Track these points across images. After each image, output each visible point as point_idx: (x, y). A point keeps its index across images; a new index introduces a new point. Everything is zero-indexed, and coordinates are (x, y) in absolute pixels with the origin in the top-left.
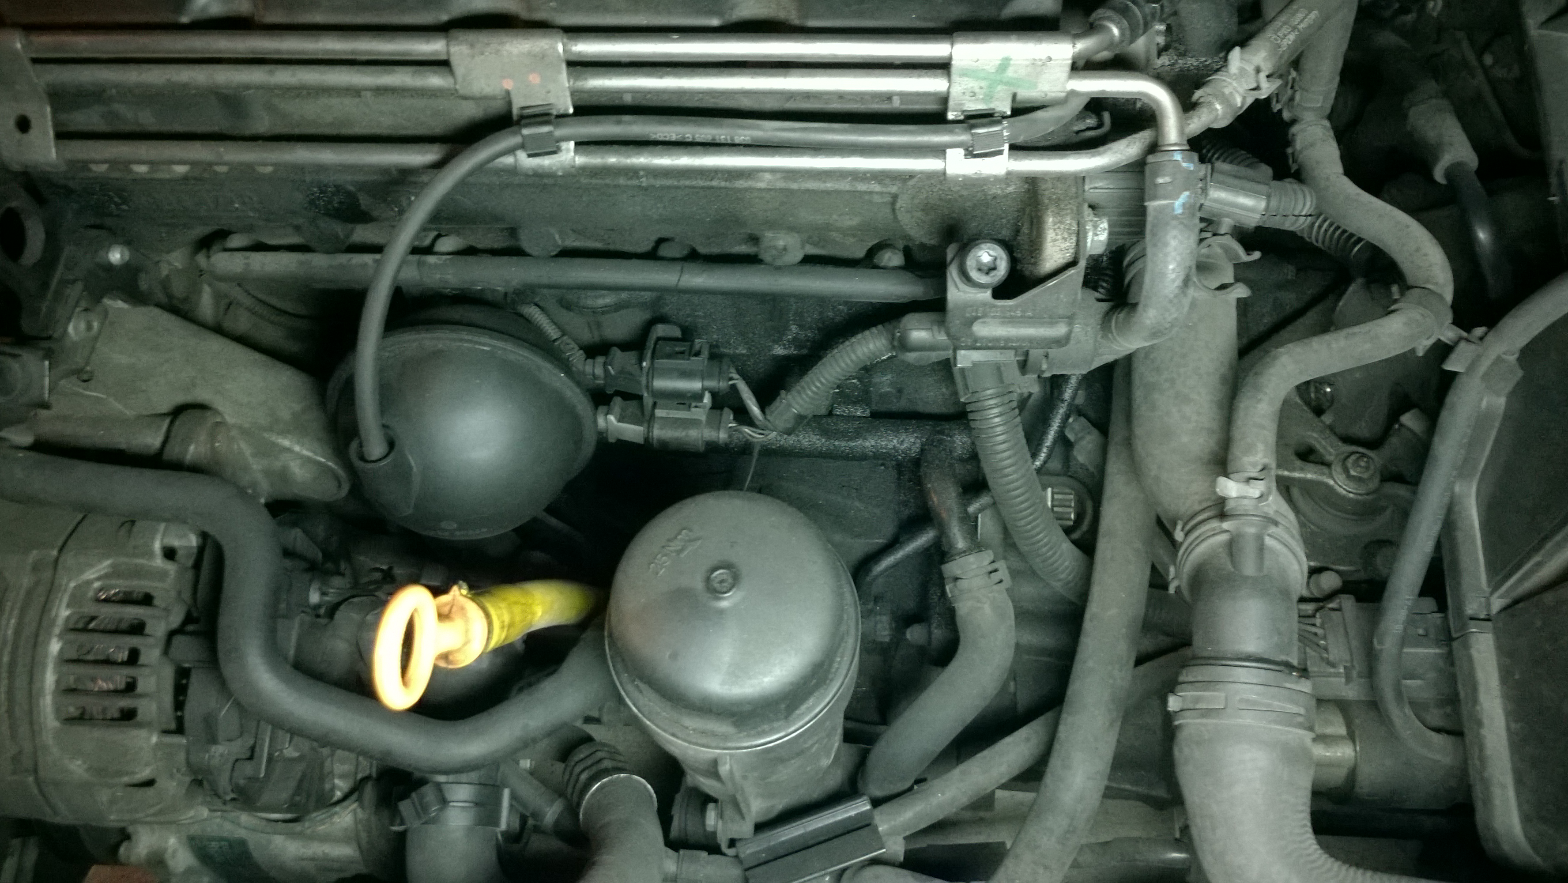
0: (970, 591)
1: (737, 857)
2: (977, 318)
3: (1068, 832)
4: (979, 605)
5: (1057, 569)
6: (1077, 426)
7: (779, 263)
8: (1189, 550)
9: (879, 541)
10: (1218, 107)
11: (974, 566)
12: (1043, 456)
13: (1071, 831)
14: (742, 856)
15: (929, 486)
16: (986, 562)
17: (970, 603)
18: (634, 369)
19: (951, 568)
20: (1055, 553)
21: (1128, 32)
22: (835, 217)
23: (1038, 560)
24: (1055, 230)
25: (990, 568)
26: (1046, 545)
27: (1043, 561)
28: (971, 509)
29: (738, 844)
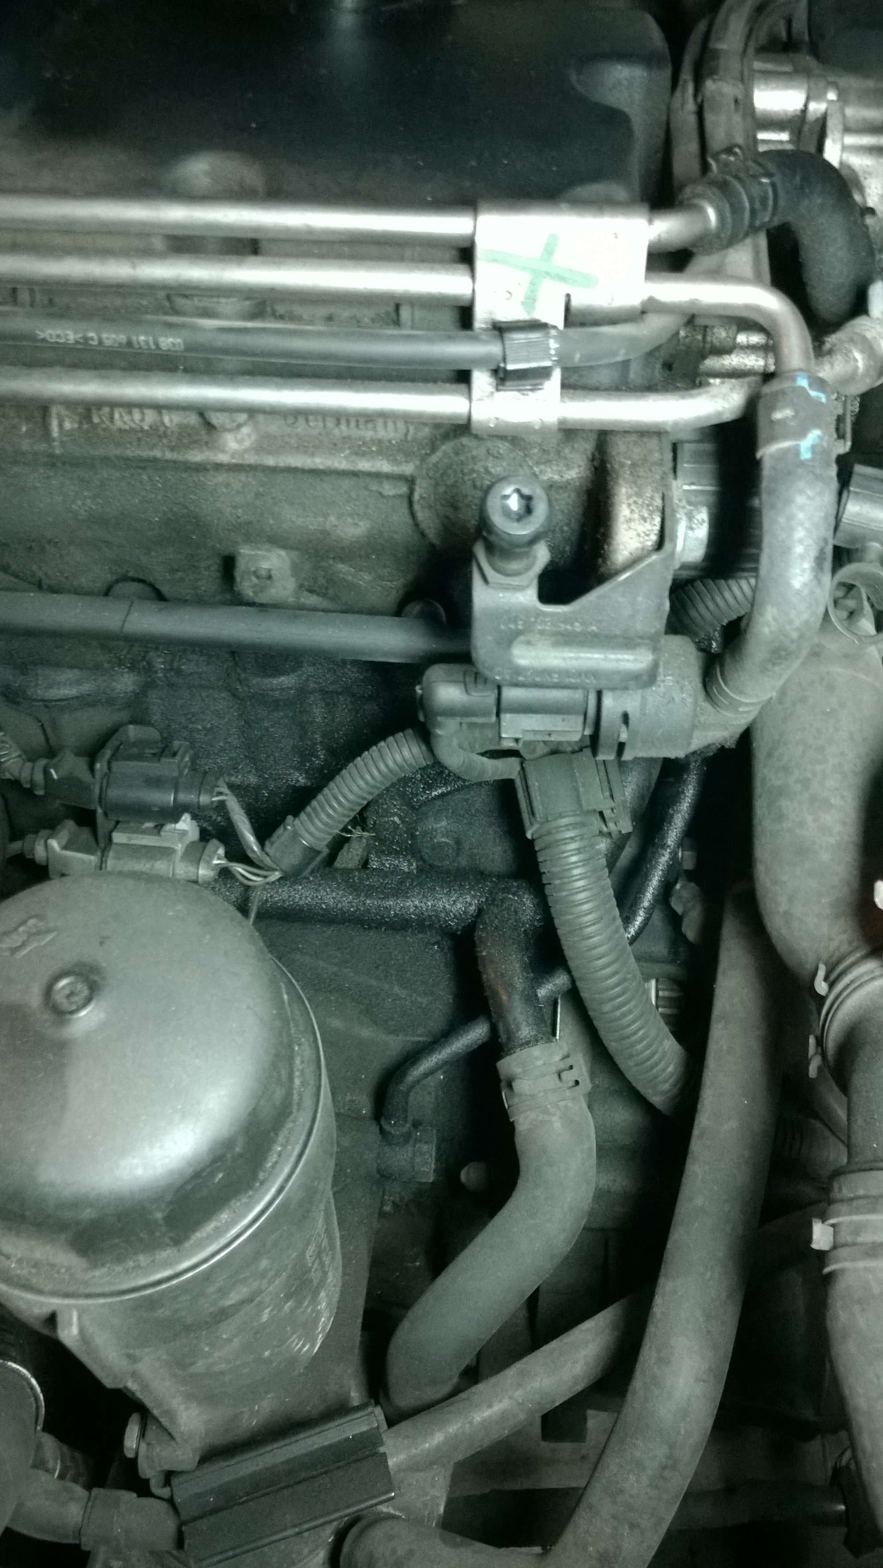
0: (533, 1096)
1: (171, 1501)
2: (518, 633)
3: (664, 1468)
4: (546, 1117)
5: (656, 1077)
6: (685, 894)
7: (263, 598)
8: (835, 1006)
9: (419, 1037)
10: (858, 355)
11: (539, 1063)
12: (639, 920)
13: (671, 1464)
14: (178, 1500)
15: (484, 953)
16: (557, 1058)
17: (532, 1115)
18: (85, 776)
19: (508, 1065)
20: (654, 1054)
21: (728, 214)
22: (332, 519)
23: (631, 1063)
24: (629, 505)
25: (562, 1066)
26: (641, 1040)
27: (637, 1065)
28: (543, 992)
29: (175, 1481)
